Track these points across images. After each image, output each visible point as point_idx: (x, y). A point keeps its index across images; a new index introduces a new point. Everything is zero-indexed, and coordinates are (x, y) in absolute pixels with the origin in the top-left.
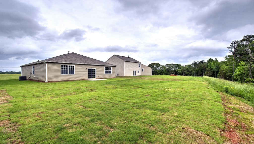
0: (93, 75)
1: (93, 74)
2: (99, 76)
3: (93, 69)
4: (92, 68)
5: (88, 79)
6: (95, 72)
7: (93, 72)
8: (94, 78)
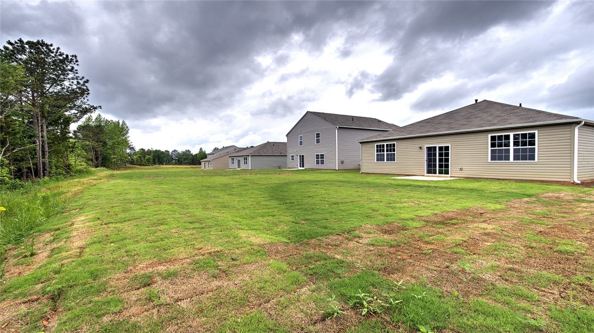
0: (441, 166)
1: (440, 160)
2: (461, 169)
3: (441, 148)
4: (437, 144)
5: (425, 174)
6: (447, 155)
7: (441, 155)
8: (444, 175)
